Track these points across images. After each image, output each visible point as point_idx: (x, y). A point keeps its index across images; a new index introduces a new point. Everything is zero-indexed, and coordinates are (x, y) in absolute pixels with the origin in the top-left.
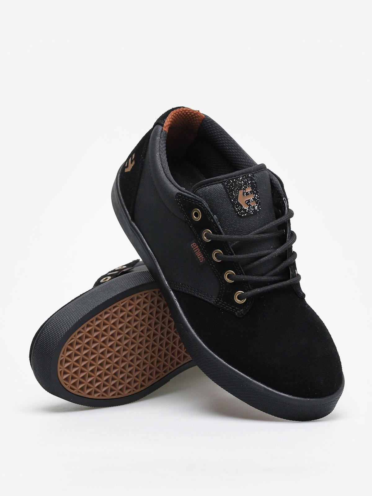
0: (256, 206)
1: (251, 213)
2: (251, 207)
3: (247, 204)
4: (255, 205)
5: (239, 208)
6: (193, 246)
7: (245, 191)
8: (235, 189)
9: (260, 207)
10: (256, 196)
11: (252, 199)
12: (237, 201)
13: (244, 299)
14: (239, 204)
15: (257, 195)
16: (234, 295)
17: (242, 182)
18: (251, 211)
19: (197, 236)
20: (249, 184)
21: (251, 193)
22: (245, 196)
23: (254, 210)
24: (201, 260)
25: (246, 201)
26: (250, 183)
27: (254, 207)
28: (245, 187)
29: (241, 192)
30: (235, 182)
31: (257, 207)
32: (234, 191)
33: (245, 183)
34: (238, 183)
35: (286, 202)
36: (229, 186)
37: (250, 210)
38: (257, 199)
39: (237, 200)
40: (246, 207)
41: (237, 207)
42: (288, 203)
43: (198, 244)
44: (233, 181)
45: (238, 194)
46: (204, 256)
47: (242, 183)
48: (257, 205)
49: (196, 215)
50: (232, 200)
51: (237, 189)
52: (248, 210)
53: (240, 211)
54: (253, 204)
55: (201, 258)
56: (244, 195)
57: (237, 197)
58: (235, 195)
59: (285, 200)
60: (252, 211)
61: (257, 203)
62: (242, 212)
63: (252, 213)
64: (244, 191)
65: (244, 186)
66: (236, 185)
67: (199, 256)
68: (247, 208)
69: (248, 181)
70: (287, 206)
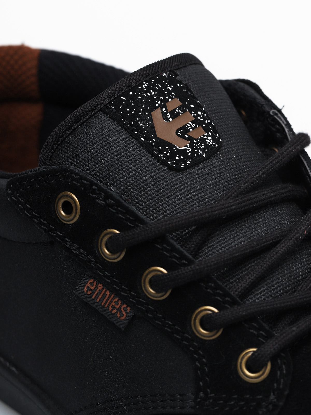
0: (208, 136)
1: (202, 155)
2: (195, 141)
3: (182, 136)
4: (204, 136)
5: (168, 152)
6: (89, 289)
7: (166, 110)
8: (141, 111)
9: (219, 138)
10: (198, 116)
11: (191, 123)
12: (155, 137)
13: (266, 365)
14: (163, 143)
15: (200, 113)
16: (236, 366)
17: (151, 91)
18: (200, 152)
19: (90, 261)
20: (170, 92)
21: (184, 111)
22: (171, 120)
23: (207, 146)
24: (122, 315)
25: (177, 132)
26: (170, 89)
27: (203, 141)
28: (161, 101)
29: (157, 115)
30: (134, 97)
31: (210, 138)
32: (139, 116)
33: (160, 93)
34: (143, 97)
35: (280, 118)
36: (122, 110)
37: (196, 148)
38: (204, 121)
39: (155, 135)
40: (183, 145)
41: (161, 152)
42: (286, 119)
43: (100, 280)
44: (127, 95)
45: (151, 119)
46: (125, 300)
47: (151, 93)
48: (210, 134)
49: (68, 207)
50: (143, 139)
51: (145, 110)
52: (190, 150)
53: (172, 157)
54: (199, 133)
55: (119, 310)
56: (167, 119)
57: (152, 128)
58: (145, 125)
59: (276, 114)
60: (203, 150)
61: (206, 130)
62: (177, 158)
63: (204, 156)
64: (164, 109)
65: (158, 99)
66: (138, 104)
67: (114, 308)
68: (186, 146)
69: (164, 86)
70: (286, 125)
